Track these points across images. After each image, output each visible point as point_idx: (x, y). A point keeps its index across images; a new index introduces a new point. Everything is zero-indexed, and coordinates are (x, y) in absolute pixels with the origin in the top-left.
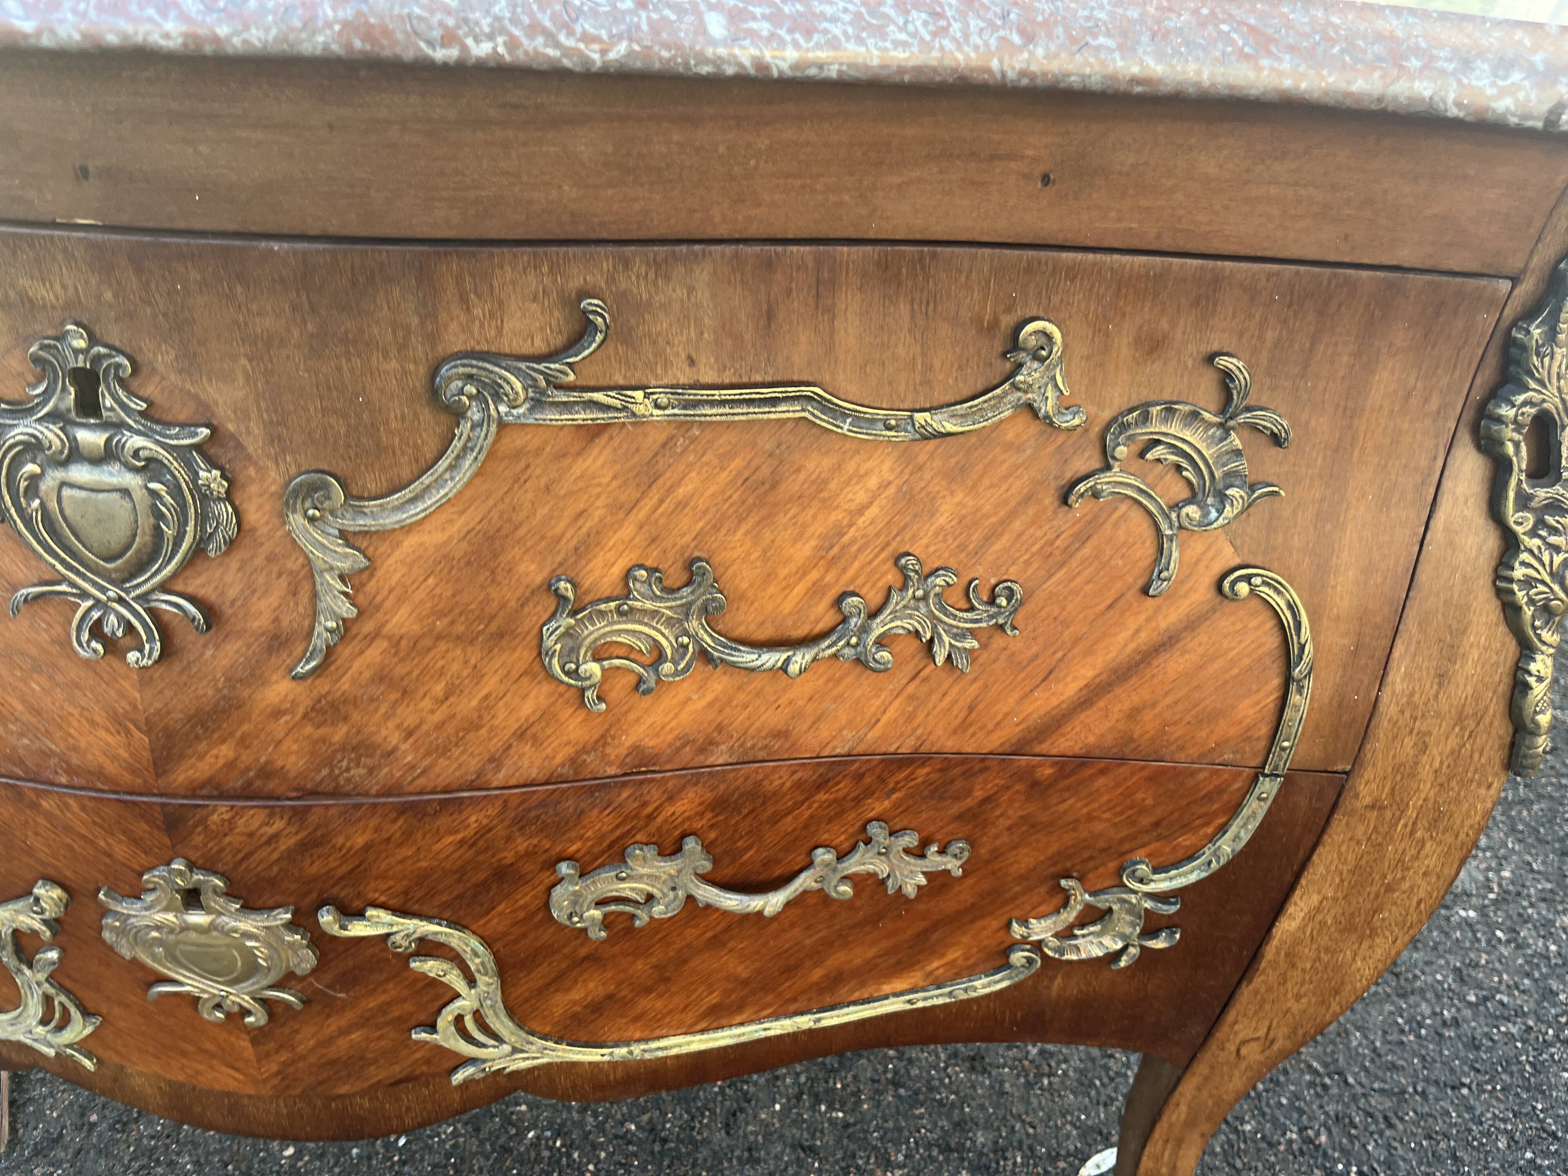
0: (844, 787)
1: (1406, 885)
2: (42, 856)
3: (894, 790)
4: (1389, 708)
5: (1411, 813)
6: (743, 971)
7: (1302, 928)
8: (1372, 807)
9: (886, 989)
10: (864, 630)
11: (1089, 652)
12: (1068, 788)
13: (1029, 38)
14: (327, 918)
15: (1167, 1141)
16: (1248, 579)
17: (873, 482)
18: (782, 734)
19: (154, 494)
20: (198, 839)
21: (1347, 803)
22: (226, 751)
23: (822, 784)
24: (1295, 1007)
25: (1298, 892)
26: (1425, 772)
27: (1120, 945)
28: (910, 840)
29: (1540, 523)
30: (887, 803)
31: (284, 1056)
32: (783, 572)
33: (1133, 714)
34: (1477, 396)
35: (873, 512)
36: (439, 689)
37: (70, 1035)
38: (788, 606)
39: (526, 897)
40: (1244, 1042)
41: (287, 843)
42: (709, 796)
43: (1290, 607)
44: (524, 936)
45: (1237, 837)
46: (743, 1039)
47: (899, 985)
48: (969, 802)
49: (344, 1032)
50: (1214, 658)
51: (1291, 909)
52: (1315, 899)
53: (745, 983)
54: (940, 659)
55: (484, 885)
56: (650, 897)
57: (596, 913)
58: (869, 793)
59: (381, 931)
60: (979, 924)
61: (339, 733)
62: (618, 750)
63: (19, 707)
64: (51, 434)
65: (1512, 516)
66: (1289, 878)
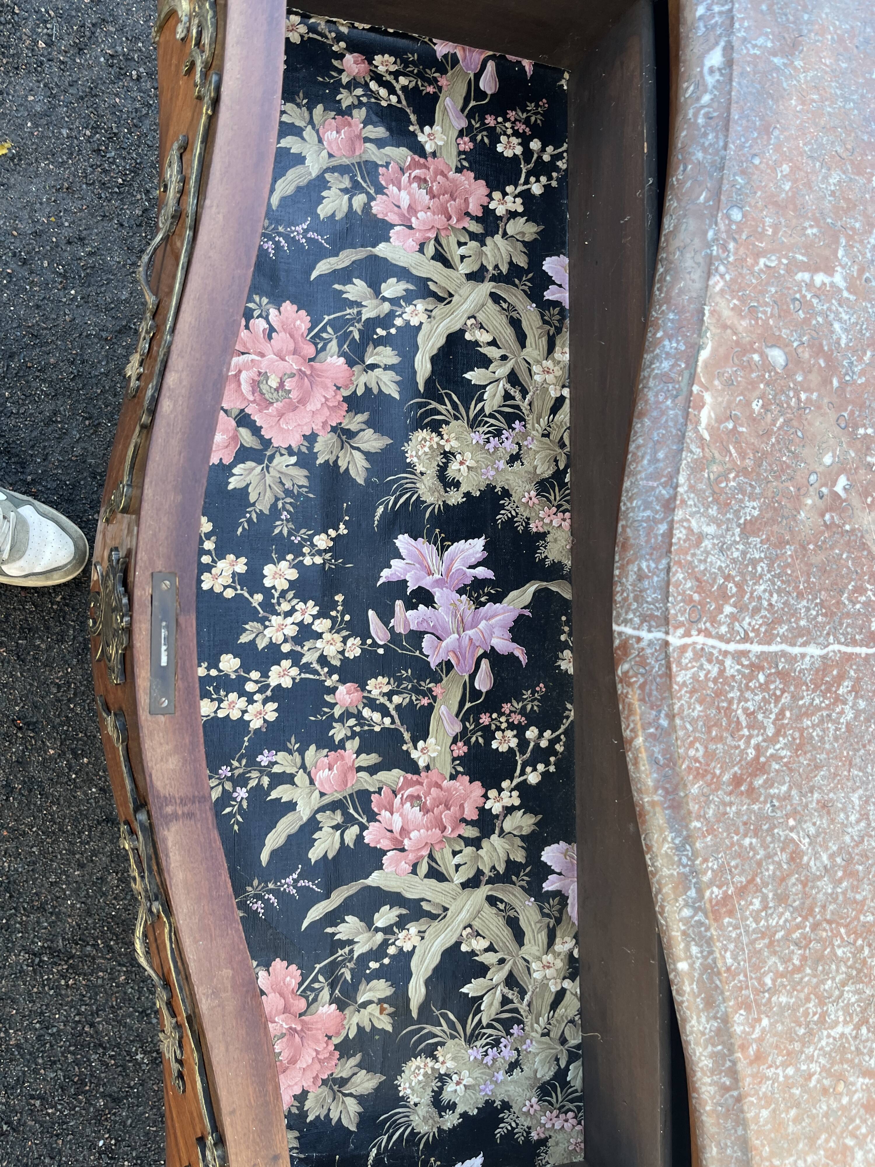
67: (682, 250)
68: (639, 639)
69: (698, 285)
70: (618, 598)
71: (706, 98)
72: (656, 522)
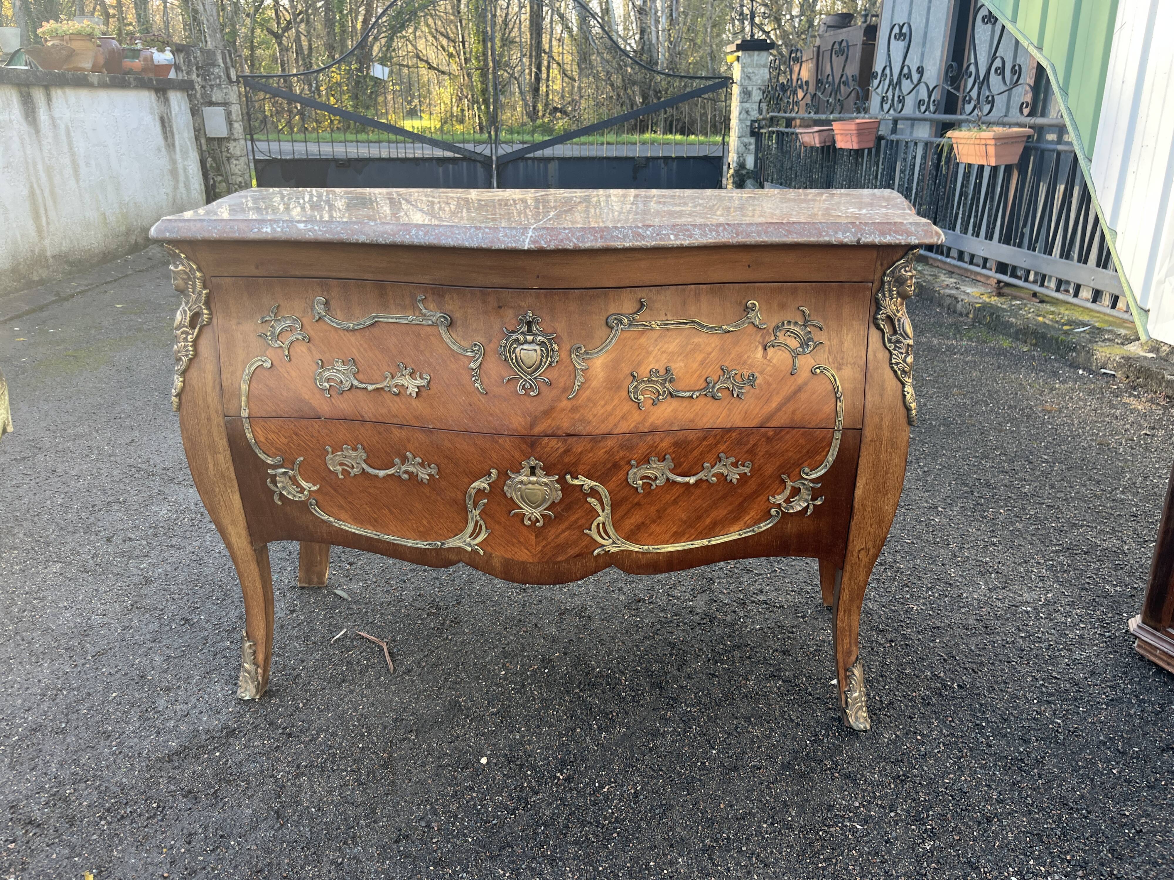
0: (711, 440)
1: (891, 471)
2: (494, 460)
3: (726, 442)
4: (868, 406)
5: (884, 442)
6: (684, 516)
7: (864, 492)
8: (872, 441)
9: (731, 529)
10: (713, 387)
11: (778, 393)
12: (778, 439)
13: (738, 235)
14: (568, 477)
15: (845, 611)
16: (819, 368)
17: (713, 345)
18: (692, 421)
19: (542, 350)
20: (539, 449)
21: (864, 440)
22: (549, 421)
23: (705, 438)
24: (872, 530)
25: (858, 477)
26: (885, 427)
27: (806, 504)
28: (733, 460)
29: (896, 346)
30: (724, 447)
31: (545, 542)
32: (690, 371)
33: (793, 412)
34: (872, 314)
35: (713, 354)
36: (603, 403)
37: (479, 540)
38: (692, 381)
39: (621, 475)
40: (859, 551)
41: (561, 450)
42: (672, 441)
43: (833, 375)
44: (619, 491)
45: (833, 454)
46: (685, 548)
47: (736, 528)
48: (749, 446)
49: (563, 531)
50: (814, 393)
51: (858, 484)
52: (864, 479)
53: (685, 522)
54: (735, 395)
55: (610, 469)
56: (656, 478)
57: (640, 482)
58: (718, 442)
59: (582, 483)
60: (759, 499)
61: (577, 416)
62: (647, 424)
63: (498, 411)
64: (521, 338)
65: (888, 345)
66: (854, 471)
67: (375, 231)
68: (531, 236)
69: (391, 226)
70: (514, 245)
71: (316, 228)
72: (484, 231)
